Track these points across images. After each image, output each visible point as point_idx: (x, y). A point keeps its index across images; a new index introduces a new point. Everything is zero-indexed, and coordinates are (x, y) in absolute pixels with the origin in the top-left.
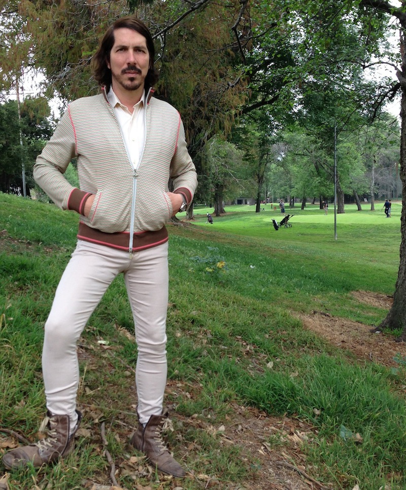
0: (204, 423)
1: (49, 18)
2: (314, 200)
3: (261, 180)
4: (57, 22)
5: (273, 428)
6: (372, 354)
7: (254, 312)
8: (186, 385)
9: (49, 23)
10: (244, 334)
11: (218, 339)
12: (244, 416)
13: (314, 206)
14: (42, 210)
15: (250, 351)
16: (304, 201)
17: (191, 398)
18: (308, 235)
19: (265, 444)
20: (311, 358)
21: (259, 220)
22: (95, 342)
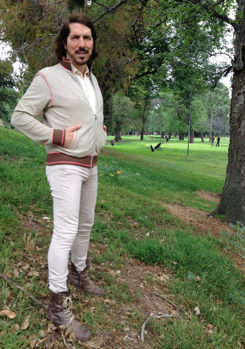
0: (108, 269)
1: (16, 10)
2: (176, 134)
3: (144, 120)
4: (20, 14)
5: (149, 272)
6: (208, 229)
7: (139, 202)
8: (97, 246)
9: (16, 14)
10: (133, 216)
11: (117, 218)
12: (132, 265)
13: (176, 138)
14: (8, 133)
15: (136, 226)
16: (170, 134)
17: (100, 253)
18: (171, 155)
19: (144, 282)
20: (172, 231)
21: (142, 145)
22: (42, 218)
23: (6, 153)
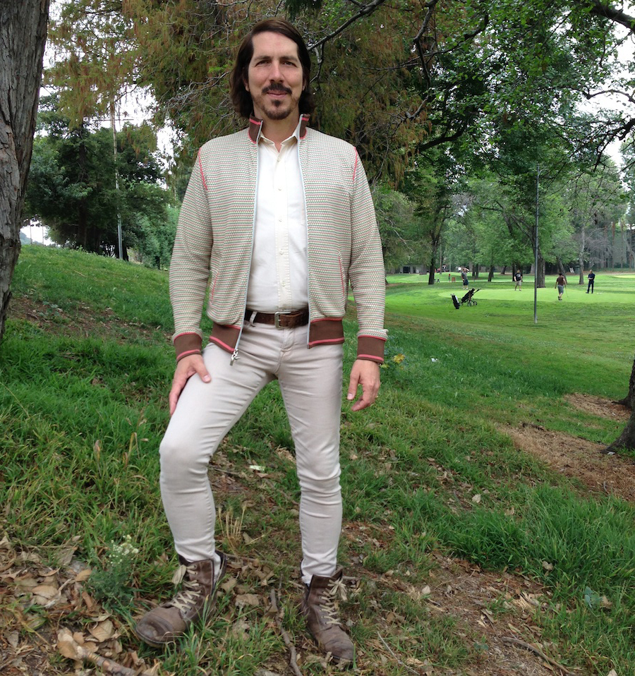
0: (403, 583)
1: (165, 19)
2: (505, 270)
3: (436, 240)
4: (174, 26)
5: (491, 588)
6: (607, 484)
7: (449, 424)
8: (372, 528)
9: (165, 28)
10: (438, 456)
11: (406, 463)
12: (452, 572)
13: (504, 277)
14: (154, 280)
15: (449, 479)
16: (492, 270)
17: (381, 546)
18: (498, 316)
19: (485, 613)
20: (530, 491)
21: (434, 295)
22: (247, 468)
23: (155, 324)
